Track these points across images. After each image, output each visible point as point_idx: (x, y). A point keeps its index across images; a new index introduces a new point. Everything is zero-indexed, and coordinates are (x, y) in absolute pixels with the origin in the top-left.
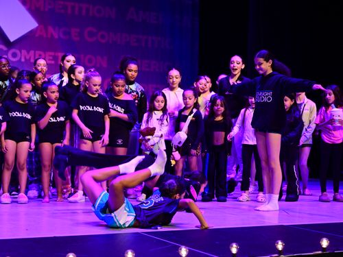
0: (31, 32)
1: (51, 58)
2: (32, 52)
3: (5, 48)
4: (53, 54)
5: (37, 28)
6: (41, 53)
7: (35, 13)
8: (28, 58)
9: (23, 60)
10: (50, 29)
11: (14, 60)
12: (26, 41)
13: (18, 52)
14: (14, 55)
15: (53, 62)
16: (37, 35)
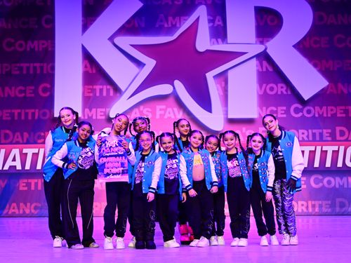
0: (323, 89)
1: (342, 111)
2: (324, 108)
3: (300, 106)
4: (343, 108)
5: (328, 86)
6: (333, 108)
7: (325, 73)
8: (321, 113)
9: (317, 115)
10: (340, 85)
11: (309, 116)
12: (319, 98)
13: (312, 108)
14: (309, 112)
15: (344, 115)
16: (328, 92)
